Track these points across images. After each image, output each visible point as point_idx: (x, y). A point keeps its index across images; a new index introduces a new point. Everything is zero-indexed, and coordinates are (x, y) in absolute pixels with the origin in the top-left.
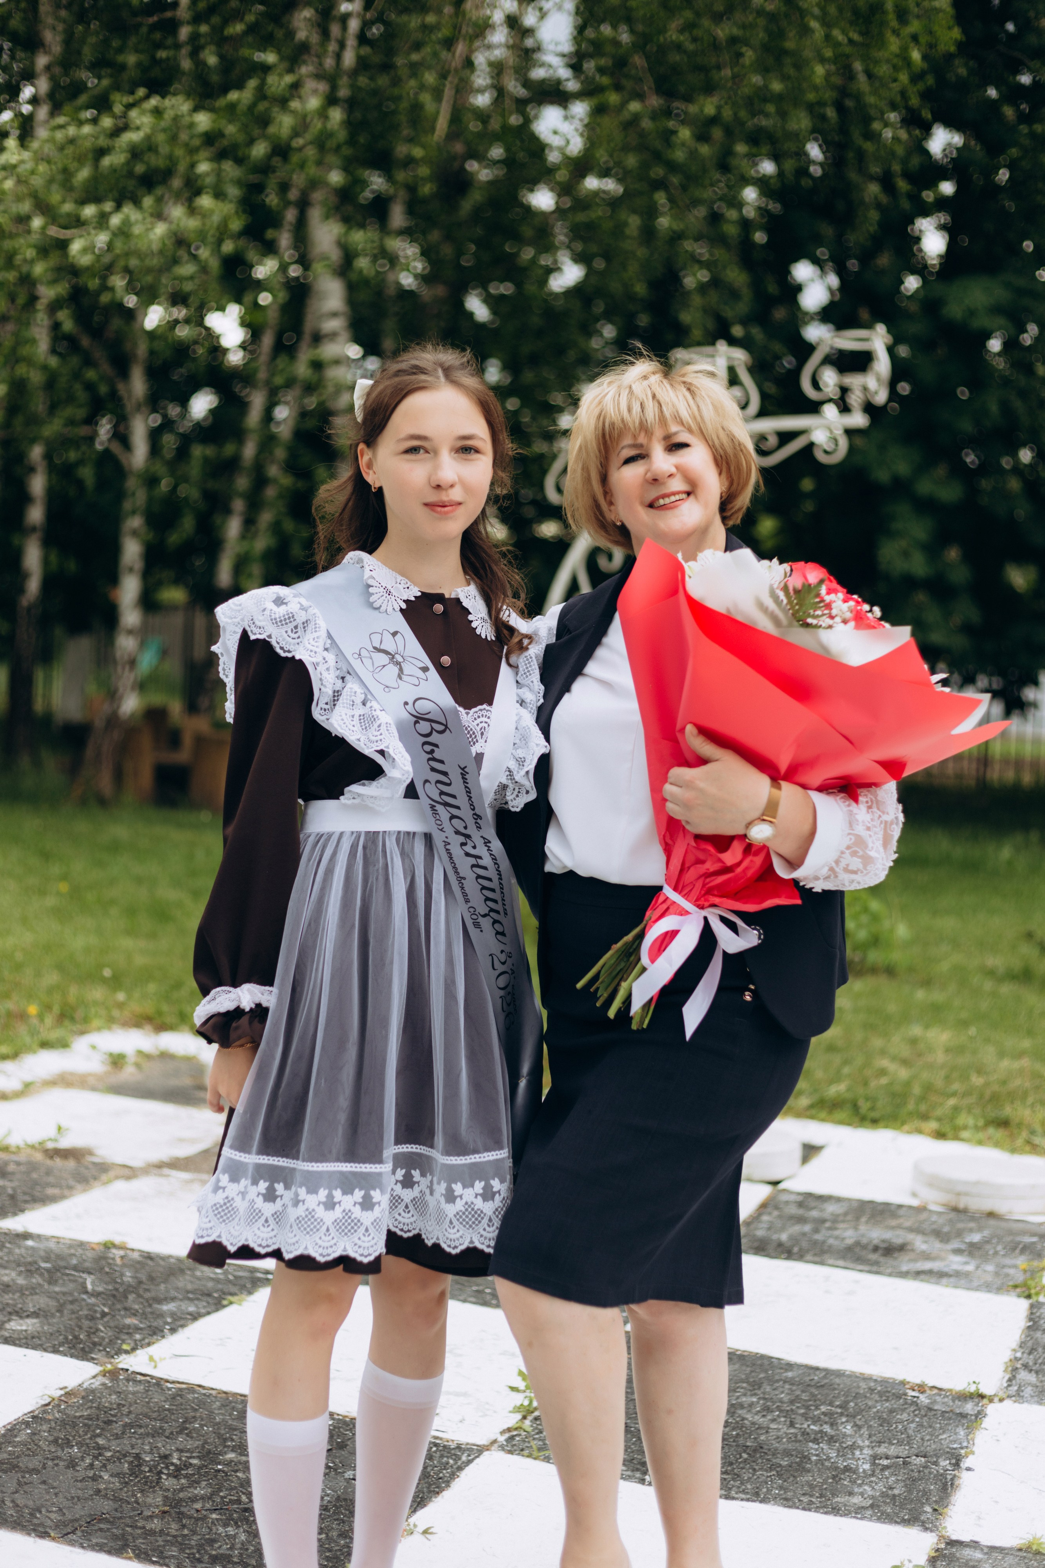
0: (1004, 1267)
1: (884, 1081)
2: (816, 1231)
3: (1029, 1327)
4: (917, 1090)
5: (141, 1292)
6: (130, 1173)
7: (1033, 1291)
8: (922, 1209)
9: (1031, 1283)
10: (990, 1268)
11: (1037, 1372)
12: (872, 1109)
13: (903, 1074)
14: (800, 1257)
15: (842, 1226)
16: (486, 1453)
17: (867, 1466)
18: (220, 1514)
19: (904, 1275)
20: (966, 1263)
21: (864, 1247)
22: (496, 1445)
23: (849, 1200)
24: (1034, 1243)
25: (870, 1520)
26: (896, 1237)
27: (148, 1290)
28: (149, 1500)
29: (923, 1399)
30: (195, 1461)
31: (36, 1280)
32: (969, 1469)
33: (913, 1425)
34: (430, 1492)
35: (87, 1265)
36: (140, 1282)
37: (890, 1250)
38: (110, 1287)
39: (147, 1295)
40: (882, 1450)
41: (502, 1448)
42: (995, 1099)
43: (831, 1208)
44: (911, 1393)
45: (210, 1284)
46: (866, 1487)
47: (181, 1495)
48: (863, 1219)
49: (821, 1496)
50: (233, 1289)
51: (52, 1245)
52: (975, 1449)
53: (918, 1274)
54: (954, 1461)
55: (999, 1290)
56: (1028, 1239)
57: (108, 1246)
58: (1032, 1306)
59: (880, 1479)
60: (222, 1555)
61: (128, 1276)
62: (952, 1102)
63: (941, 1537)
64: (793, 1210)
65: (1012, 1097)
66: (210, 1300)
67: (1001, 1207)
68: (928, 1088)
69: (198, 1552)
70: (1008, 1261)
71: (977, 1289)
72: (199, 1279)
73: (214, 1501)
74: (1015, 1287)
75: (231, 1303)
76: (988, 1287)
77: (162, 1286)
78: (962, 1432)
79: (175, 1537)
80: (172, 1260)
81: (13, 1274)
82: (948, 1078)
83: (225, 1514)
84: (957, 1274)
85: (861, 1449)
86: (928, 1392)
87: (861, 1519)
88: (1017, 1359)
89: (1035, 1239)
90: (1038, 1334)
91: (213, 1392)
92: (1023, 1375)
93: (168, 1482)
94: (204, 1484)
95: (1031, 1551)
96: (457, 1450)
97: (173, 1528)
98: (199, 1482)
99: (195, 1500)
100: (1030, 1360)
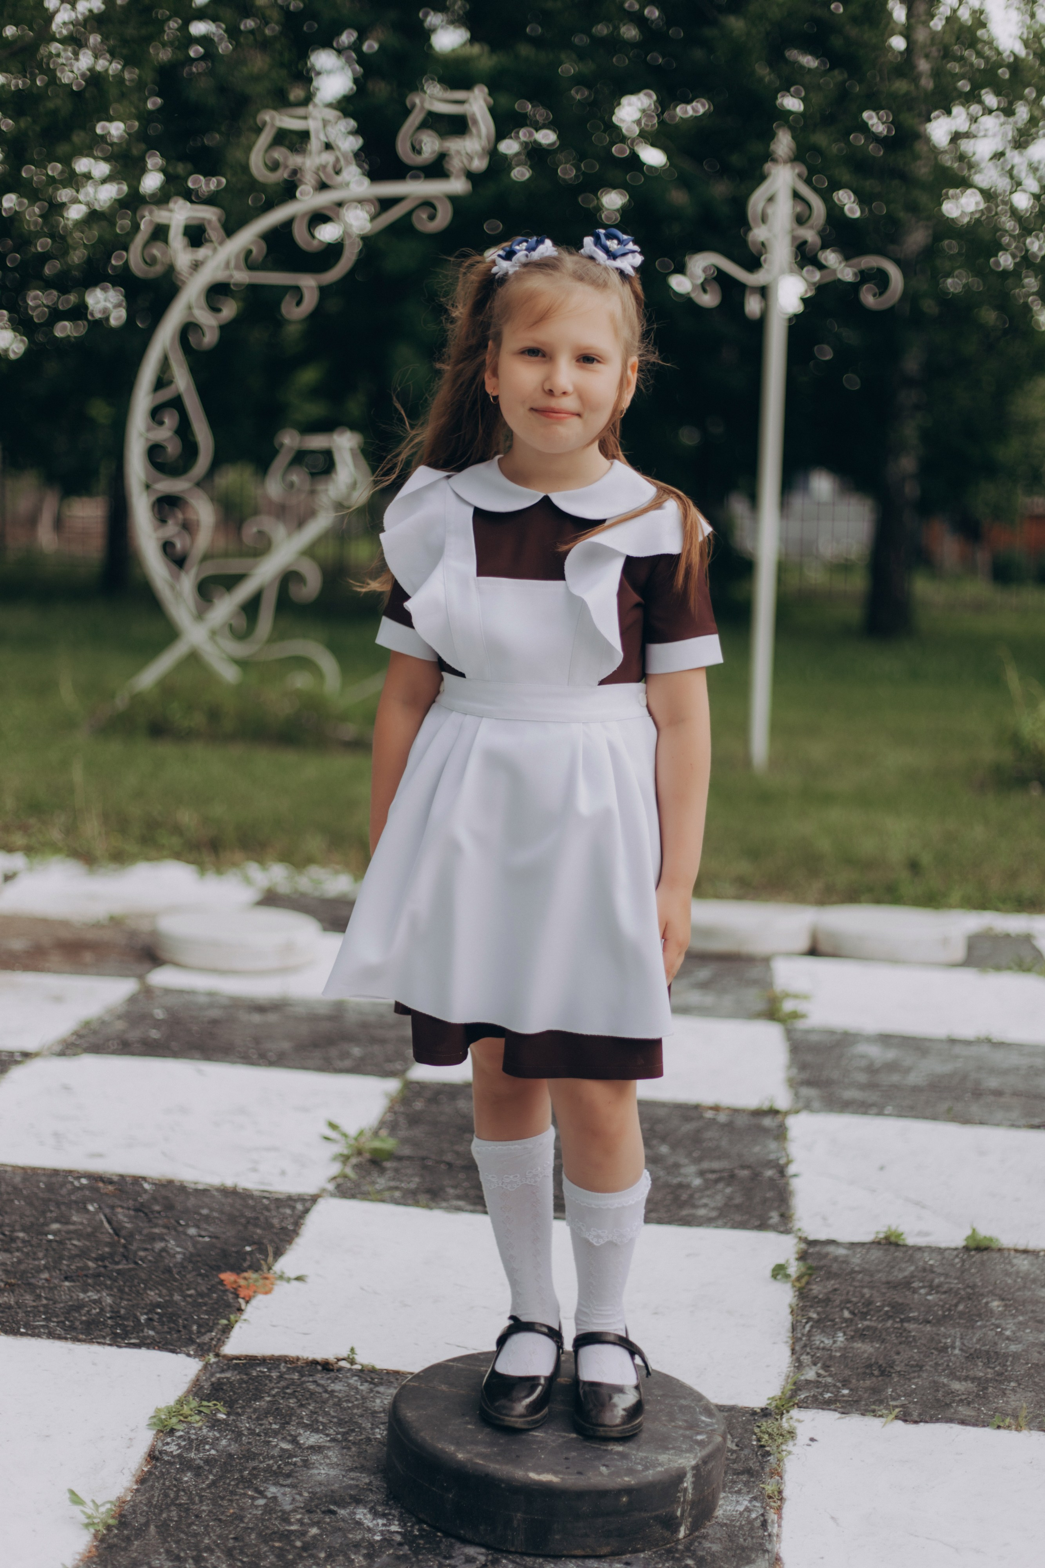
3: (792, 1050)
7: (781, 1017)
9: (777, 1009)
10: (728, 999)
16: (321, 1201)
17: (697, 1182)
18: (73, 1281)
22: (325, 1194)
25: (724, 1227)
29: (722, 1119)
30: (22, 1235)
32: (795, 1176)
33: (724, 1142)
34: (282, 1240)
40: (705, 1165)
41: (333, 1195)
44: (708, 1114)
46: (705, 1200)
52: (791, 1157)
54: (778, 1170)
55: (748, 1015)
58: (787, 1027)
59: (717, 1191)
60: (93, 1320)
63: (801, 1239)
69: (67, 1319)
71: (727, 1015)
73: (60, 1270)
74: (761, 1013)
76: (735, 1015)
78: (773, 1146)
79: (34, 1307)
83: (79, 1281)
85: (686, 1166)
86: (723, 1112)
87: (717, 1227)
88: (792, 1076)
90: (804, 1055)
91: (9, 1169)
92: (805, 1090)
93: (2, 1256)
94: (41, 1255)
95: (890, 1243)
96: (290, 1200)
97: (28, 1299)
98: (35, 1253)
99: (39, 1270)
100: (804, 1076)
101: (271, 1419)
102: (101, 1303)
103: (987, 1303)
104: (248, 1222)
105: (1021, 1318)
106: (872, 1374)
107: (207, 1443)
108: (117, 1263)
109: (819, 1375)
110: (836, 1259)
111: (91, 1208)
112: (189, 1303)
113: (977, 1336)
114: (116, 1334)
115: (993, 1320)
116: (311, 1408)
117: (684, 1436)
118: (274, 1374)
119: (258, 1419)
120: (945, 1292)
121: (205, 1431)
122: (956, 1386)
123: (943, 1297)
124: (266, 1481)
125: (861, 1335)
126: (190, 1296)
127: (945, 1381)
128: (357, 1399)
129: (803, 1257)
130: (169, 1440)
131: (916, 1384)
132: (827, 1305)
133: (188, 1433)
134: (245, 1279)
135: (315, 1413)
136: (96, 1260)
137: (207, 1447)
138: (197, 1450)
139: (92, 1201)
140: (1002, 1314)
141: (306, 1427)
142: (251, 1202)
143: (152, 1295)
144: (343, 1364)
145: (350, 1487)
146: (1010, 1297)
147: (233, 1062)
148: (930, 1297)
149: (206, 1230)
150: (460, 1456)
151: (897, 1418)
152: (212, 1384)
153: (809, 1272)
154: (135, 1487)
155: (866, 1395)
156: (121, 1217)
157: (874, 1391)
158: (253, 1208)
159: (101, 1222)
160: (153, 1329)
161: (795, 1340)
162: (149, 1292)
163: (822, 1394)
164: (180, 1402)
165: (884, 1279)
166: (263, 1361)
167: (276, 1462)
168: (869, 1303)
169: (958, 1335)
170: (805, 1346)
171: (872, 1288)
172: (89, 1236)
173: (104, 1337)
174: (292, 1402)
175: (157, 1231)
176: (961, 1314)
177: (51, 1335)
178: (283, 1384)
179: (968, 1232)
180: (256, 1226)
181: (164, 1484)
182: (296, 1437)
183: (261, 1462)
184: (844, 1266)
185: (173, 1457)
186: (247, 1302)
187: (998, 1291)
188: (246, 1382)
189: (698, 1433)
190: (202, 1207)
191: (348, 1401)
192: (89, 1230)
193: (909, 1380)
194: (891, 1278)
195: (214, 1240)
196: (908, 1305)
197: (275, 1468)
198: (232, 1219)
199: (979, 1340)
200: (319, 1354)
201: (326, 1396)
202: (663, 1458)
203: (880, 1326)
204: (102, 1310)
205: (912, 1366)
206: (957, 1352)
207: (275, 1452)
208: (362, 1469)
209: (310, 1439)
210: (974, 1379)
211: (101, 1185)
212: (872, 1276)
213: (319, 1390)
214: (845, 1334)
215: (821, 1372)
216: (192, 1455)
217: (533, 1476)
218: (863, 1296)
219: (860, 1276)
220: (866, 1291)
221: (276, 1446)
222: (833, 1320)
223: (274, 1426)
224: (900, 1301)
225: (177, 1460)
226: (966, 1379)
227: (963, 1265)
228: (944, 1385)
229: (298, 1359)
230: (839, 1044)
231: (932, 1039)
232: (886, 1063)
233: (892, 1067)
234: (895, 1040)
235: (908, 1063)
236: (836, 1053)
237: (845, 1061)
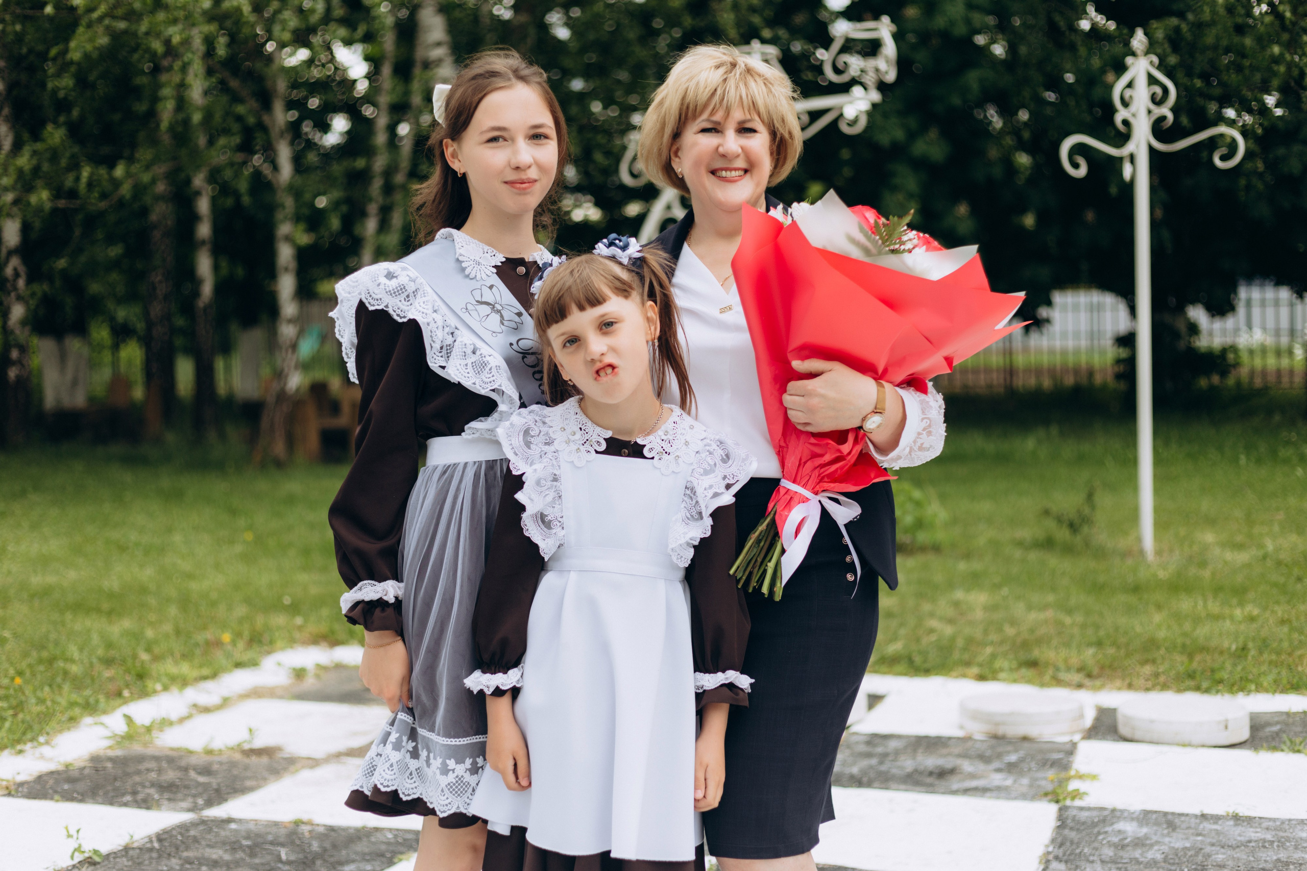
0: (1036, 779)
1: (933, 637)
2: (881, 763)
3: (1058, 827)
4: (960, 643)
5: (326, 857)
6: (313, 763)
7: (1061, 798)
8: (967, 739)
9: (1059, 791)
10: (1025, 781)
11: (1066, 862)
12: (925, 661)
13: (948, 630)
14: (869, 784)
15: (902, 758)
19: (954, 792)
20: (1005, 779)
21: (921, 773)
23: (907, 737)
24: (1060, 759)
26: (947, 763)
27: (332, 856)
31: (240, 855)
35: (282, 840)
36: (325, 850)
37: (942, 774)
38: (301, 856)
39: (332, 860)
42: (1026, 645)
43: (893, 744)
45: (383, 847)
48: (920, 751)
50: (402, 849)
51: (251, 826)
53: (966, 791)
55: (1033, 798)
56: (1056, 756)
57: (298, 823)
58: (1060, 809)
61: (315, 846)
62: (989, 650)
64: (862, 748)
65: (1039, 641)
66: (384, 859)
67: (1033, 731)
68: (970, 641)
70: (1040, 775)
71: (1015, 798)
72: (374, 843)
74: (1046, 794)
75: (400, 860)
76: (1024, 797)
77: (344, 852)
80: (352, 831)
81: (220, 852)
82: (986, 632)
84: (999, 789)
88: (1049, 853)
89: (1060, 756)
90: (1066, 832)
92: (1054, 865)
100: (1060, 852)
230: (1104, 821)
231: (1187, 815)
232: (1138, 838)
233: (1140, 843)
234: (1154, 816)
235: (1155, 838)
236: (1096, 830)
237: (1101, 837)
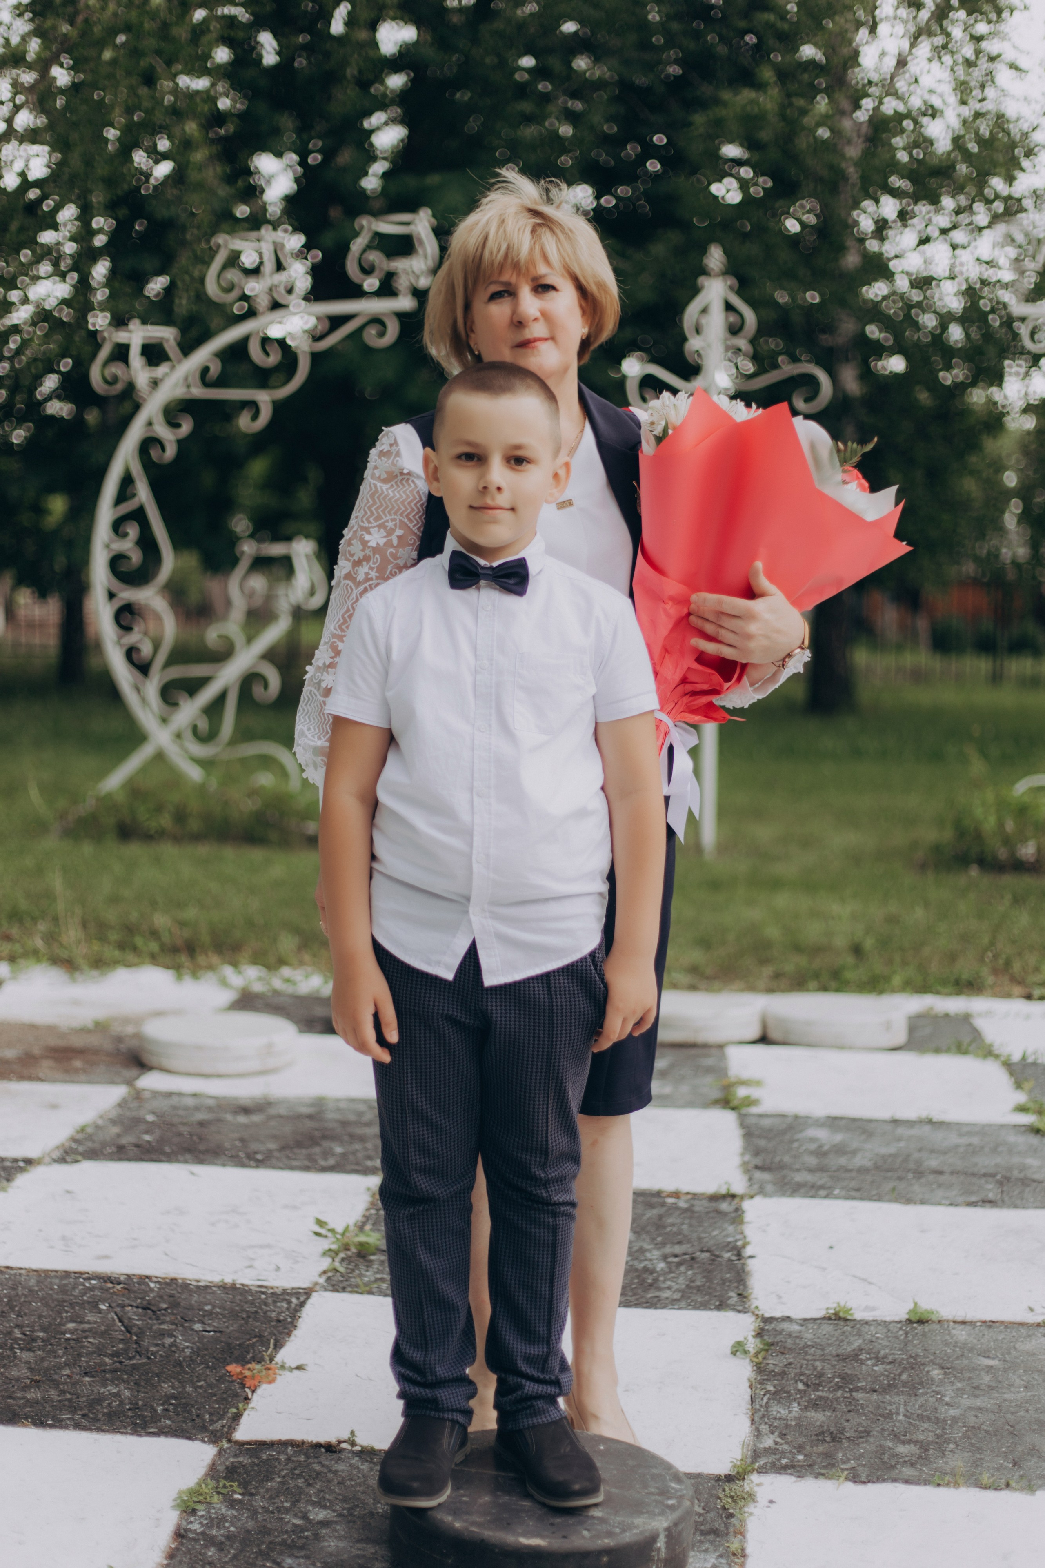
0: (696, 1086)
3: (745, 1135)
7: (735, 1104)
9: (730, 1098)
10: (685, 1088)
11: (769, 1171)
16: (314, 1295)
17: (661, 1266)
18: (92, 1376)
22: (317, 1288)
25: (686, 1308)
28: (15, 1373)
29: (682, 1204)
30: (41, 1334)
32: (751, 1257)
33: (685, 1227)
34: (281, 1333)
40: (668, 1250)
41: (325, 1289)
44: (670, 1200)
46: (669, 1283)
47: (46, 1364)
49: (635, 1294)
52: (748, 1239)
54: (735, 1252)
55: (703, 1106)
58: (740, 1117)
59: (680, 1274)
60: (114, 1412)
63: (758, 1317)
69: (90, 1411)
70: (697, 1081)
71: (684, 1106)
73: (80, 1366)
74: (716, 1102)
76: (690, 1104)
78: (731, 1229)
79: (60, 1401)
83: (98, 1376)
85: (649, 1251)
86: (684, 1198)
87: (680, 1308)
88: (747, 1161)
90: (757, 1140)
91: (23, 1272)
92: (758, 1175)
93: (25, 1355)
94: (60, 1352)
95: (840, 1318)
96: (285, 1295)
97: (54, 1394)
98: (55, 1352)
99: (60, 1367)
100: (758, 1161)
101: (282, 1498)
102: (120, 1396)
103: (928, 1372)
104: (249, 1317)
105: (959, 1385)
106: (825, 1440)
107: (227, 1521)
108: (130, 1359)
109: (776, 1443)
110: (790, 1335)
111: (103, 1307)
112: (199, 1394)
113: (919, 1403)
114: (136, 1424)
115: (934, 1388)
116: (318, 1486)
117: (656, 1501)
118: (283, 1457)
119: (271, 1498)
120: (891, 1363)
121: (224, 1510)
122: (902, 1449)
123: (888, 1367)
124: (282, 1553)
125: (814, 1405)
126: (201, 1387)
127: (891, 1445)
128: (359, 1478)
129: (759, 1334)
130: (192, 1519)
131: (864, 1448)
132: (783, 1378)
133: (209, 1512)
134: (249, 1369)
135: (322, 1491)
136: (111, 1356)
137: (227, 1525)
138: (218, 1527)
139: (103, 1301)
140: (941, 1381)
141: (314, 1504)
142: (250, 1298)
143: (166, 1388)
144: (344, 1445)
145: (358, 1556)
146: (948, 1365)
147: (224, 1165)
148: (875, 1368)
149: (209, 1325)
150: (457, 1525)
151: (847, 1479)
152: (227, 1468)
153: (766, 1348)
154: (165, 1562)
155: (819, 1460)
156: (130, 1314)
157: (827, 1455)
158: (252, 1303)
159: (114, 1320)
160: (169, 1418)
161: (754, 1411)
162: (163, 1385)
163: (779, 1460)
164: (199, 1485)
165: (834, 1353)
166: (271, 1444)
167: (290, 1537)
168: (821, 1375)
169: (902, 1402)
170: (763, 1416)
171: (823, 1361)
172: (103, 1334)
173: (125, 1427)
174: (300, 1482)
175: (163, 1327)
176: (905, 1384)
177: (78, 1426)
178: (291, 1465)
179: (911, 1306)
180: (256, 1319)
181: (190, 1559)
182: (306, 1513)
183: (276, 1537)
184: (798, 1341)
185: (197, 1534)
186: (253, 1392)
187: (938, 1361)
188: (257, 1465)
189: (669, 1498)
190: (207, 1304)
191: (351, 1479)
192: (103, 1328)
193: (858, 1444)
194: (840, 1351)
195: (218, 1334)
196: (856, 1375)
197: (289, 1541)
198: (234, 1315)
199: (921, 1406)
200: (323, 1439)
201: (330, 1475)
202: (638, 1521)
203: (831, 1396)
204: (122, 1403)
205: (861, 1432)
206: (901, 1417)
207: (289, 1528)
208: (367, 1540)
209: (319, 1515)
210: (916, 1442)
211: (110, 1285)
212: (823, 1350)
213: (325, 1471)
214: (799, 1404)
215: (779, 1440)
216: (214, 1532)
217: (524, 1541)
218: (815, 1368)
219: (812, 1350)
220: (818, 1363)
221: (288, 1522)
222: (788, 1392)
223: (287, 1505)
224: (849, 1372)
225: (201, 1537)
226: (910, 1442)
227: (906, 1337)
228: (890, 1448)
229: (303, 1442)
230: (790, 1128)
231: (877, 1121)
232: (834, 1146)
233: (840, 1150)
234: (842, 1123)
235: (855, 1145)
236: (787, 1137)
237: (795, 1145)
